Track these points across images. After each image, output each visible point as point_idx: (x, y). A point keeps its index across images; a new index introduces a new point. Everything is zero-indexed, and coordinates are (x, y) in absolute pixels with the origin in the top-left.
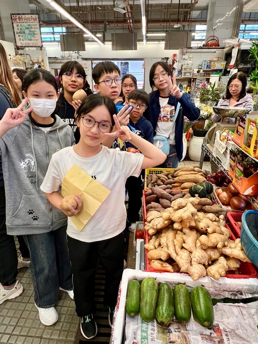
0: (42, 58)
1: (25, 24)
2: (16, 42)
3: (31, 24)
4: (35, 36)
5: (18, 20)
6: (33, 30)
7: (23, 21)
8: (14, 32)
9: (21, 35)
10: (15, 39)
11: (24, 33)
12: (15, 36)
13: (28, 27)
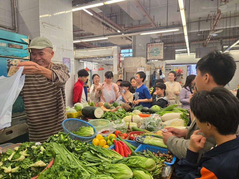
0: (162, 65)
1: (155, 48)
2: (147, 58)
3: (158, 47)
4: (160, 53)
5: (150, 46)
6: (159, 50)
7: (154, 46)
8: (147, 52)
9: (151, 53)
10: (147, 56)
11: (153, 52)
12: (147, 54)
13: (156, 49)
